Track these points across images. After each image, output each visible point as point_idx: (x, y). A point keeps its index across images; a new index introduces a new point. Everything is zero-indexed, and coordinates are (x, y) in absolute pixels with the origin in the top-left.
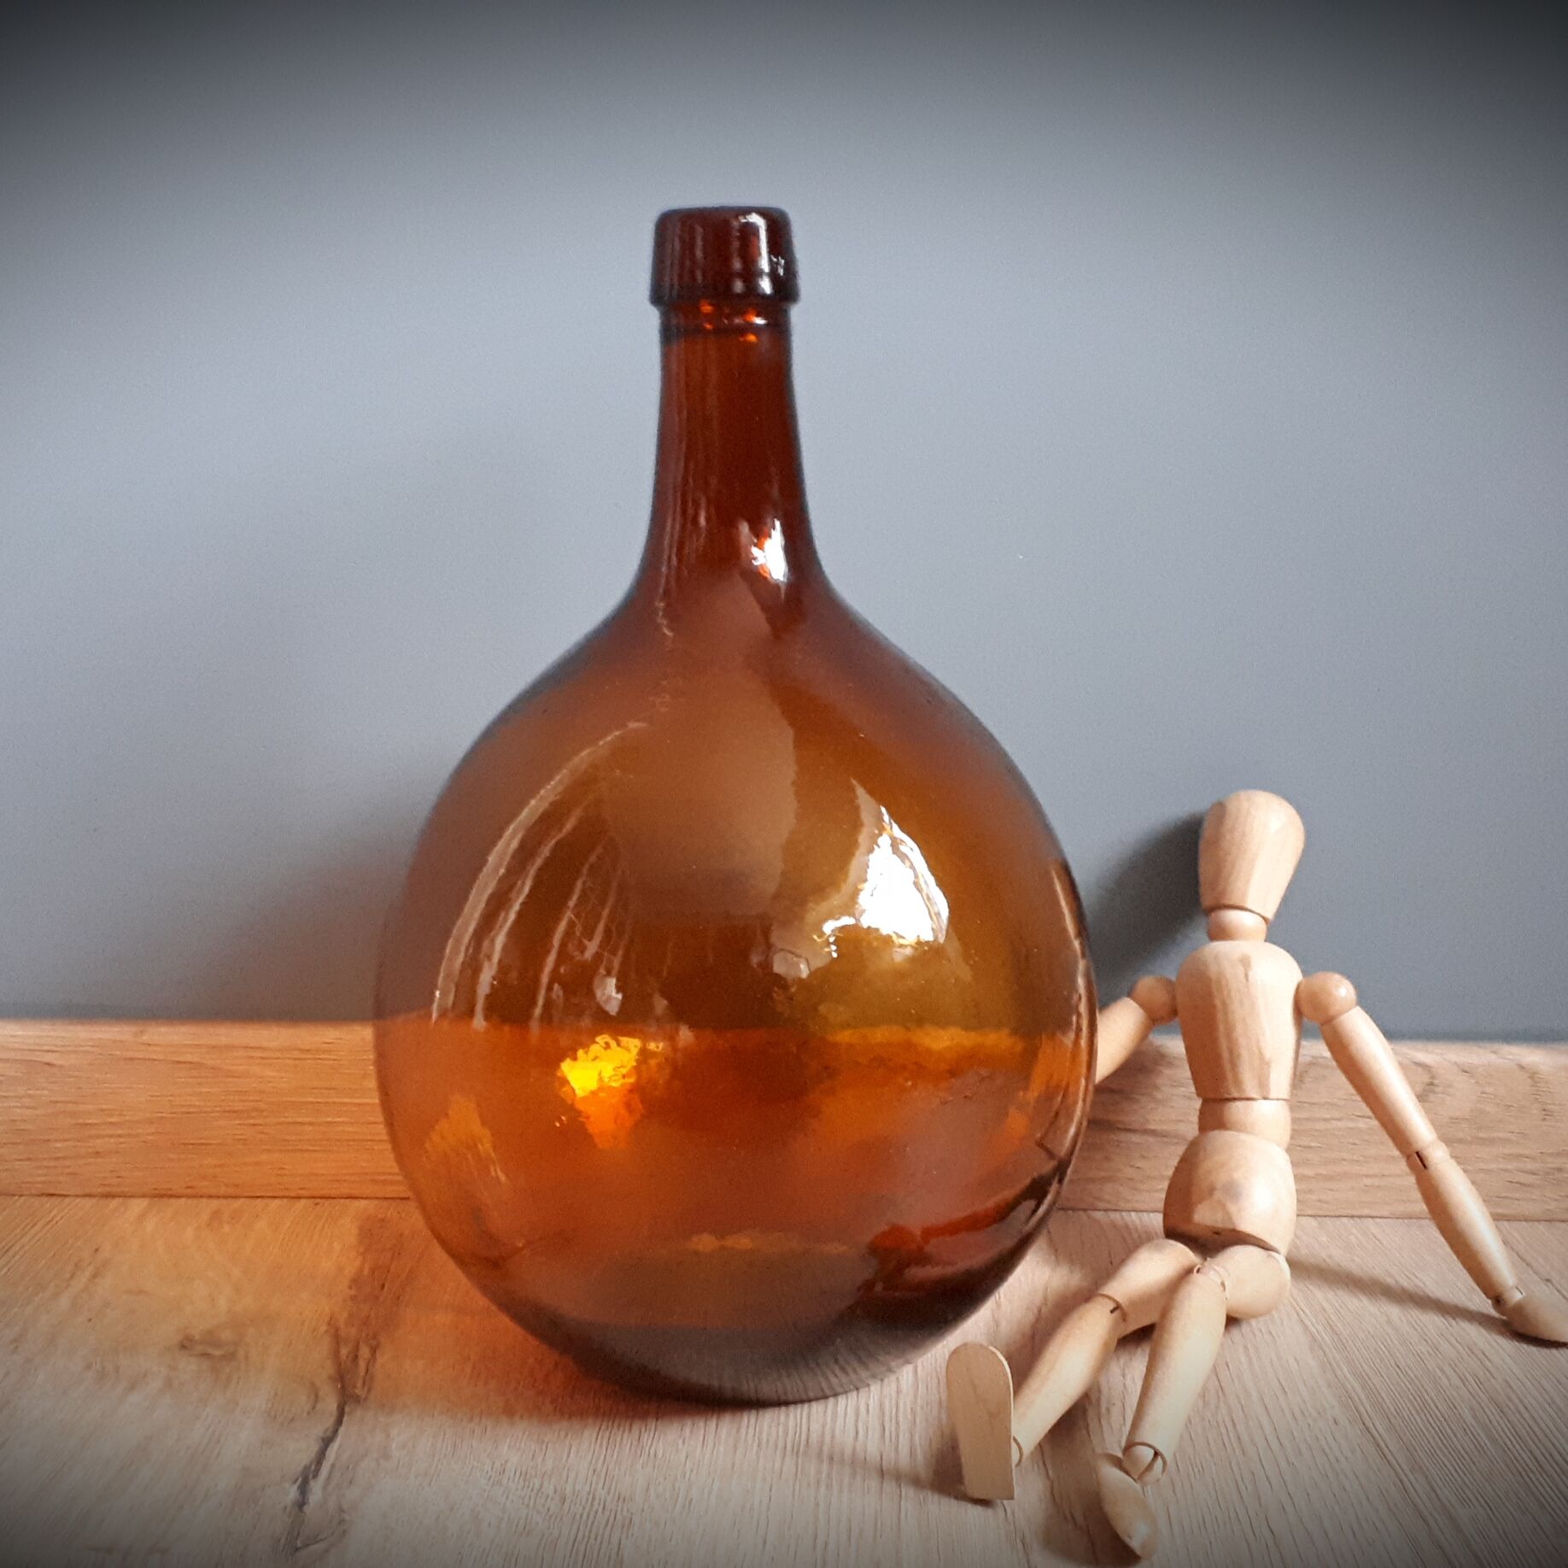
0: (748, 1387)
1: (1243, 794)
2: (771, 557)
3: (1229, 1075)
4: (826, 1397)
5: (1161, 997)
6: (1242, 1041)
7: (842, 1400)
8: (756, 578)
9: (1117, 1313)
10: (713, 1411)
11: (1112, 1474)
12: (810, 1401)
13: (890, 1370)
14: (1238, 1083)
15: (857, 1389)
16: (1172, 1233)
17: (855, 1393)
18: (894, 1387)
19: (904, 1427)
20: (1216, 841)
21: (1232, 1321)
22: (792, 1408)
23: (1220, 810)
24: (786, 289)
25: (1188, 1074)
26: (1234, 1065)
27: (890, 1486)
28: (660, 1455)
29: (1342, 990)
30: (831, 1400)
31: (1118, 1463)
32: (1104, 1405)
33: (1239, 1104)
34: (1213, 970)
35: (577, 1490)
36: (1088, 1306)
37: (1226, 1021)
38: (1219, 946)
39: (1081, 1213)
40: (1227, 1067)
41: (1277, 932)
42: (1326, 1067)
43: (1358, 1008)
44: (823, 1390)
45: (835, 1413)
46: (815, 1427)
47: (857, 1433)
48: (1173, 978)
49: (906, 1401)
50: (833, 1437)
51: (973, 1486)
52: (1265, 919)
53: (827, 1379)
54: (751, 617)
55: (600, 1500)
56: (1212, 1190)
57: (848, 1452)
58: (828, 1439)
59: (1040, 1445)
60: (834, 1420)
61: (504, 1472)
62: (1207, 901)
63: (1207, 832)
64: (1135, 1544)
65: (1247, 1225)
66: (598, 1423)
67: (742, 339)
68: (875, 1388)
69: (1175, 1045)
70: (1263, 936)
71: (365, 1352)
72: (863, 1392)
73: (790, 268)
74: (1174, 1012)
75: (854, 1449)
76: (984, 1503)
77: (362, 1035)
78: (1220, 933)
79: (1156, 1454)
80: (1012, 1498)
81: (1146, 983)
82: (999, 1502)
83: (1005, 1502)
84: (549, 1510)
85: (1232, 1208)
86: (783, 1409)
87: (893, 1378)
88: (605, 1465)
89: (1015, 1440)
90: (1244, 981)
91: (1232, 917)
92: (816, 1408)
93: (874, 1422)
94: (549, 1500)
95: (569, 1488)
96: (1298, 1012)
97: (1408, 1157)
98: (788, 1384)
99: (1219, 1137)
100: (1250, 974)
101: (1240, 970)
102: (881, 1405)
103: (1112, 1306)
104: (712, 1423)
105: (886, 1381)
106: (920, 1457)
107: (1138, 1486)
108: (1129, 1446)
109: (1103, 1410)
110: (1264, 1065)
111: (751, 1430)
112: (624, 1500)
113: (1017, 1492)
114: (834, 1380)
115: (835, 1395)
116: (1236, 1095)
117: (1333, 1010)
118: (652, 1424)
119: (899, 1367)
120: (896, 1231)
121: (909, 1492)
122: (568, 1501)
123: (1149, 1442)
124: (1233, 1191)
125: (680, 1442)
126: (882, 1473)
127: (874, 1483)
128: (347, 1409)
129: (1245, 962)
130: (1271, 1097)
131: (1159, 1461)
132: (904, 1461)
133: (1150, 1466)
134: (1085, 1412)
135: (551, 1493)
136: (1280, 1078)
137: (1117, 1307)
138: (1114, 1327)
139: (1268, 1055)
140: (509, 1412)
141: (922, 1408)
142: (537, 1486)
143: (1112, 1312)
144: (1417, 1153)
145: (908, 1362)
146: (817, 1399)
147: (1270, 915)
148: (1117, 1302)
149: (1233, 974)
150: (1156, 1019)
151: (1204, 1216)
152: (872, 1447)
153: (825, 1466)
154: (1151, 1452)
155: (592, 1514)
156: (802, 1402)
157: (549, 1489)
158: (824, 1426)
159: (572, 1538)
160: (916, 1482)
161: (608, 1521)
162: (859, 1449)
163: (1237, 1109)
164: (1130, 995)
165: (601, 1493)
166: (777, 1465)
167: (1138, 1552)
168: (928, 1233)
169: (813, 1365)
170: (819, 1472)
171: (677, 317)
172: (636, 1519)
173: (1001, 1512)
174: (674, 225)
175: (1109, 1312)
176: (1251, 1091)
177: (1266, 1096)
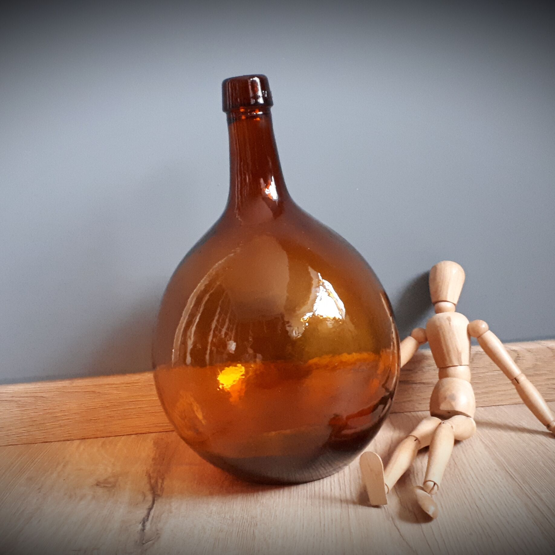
0: (293, 478)
1: (442, 262)
2: (272, 191)
3: (448, 358)
4: (320, 479)
5: (421, 335)
6: (451, 348)
7: (325, 479)
8: (267, 199)
9: (417, 441)
10: (281, 487)
11: (420, 492)
12: (314, 481)
13: (341, 469)
14: (451, 361)
15: (330, 475)
16: (433, 415)
17: (329, 477)
18: (342, 474)
19: (348, 486)
20: (435, 279)
21: (457, 442)
22: (308, 484)
23: (435, 268)
24: (268, 101)
25: (434, 362)
26: (449, 354)
27: (344, 505)
28: (264, 502)
29: (483, 325)
30: (321, 480)
31: (422, 489)
32: (416, 472)
33: (452, 368)
34: (438, 323)
35: (237, 516)
36: (406, 440)
37: (445, 340)
38: (439, 315)
39: (402, 414)
40: (446, 355)
41: (459, 308)
42: (481, 354)
43: (489, 331)
44: (318, 476)
45: (323, 484)
46: (317, 489)
47: (331, 489)
48: (424, 328)
49: (347, 478)
50: (323, 490)
51: (373, 501)
52: (454, 304)
53: (319, 472)
54: (267, 213)
55: (245, 518)
56: (445, 398)
57: (329, 495)
58: (321, 492)
59: (394, 486)
60: (323, 486)
61: (212, 513)
62: (433, 300)
63: (431, 277)
64: (430, 513)
65: (459, 409)
66: (242, 494)
67: (255, 120)
68: (336, 475)
69: (428, 352)
70: (454, 310)
71: (160, 481)
72: (332, 476)
73: (269, 94)
74: (426, 340)
75: (331, 495)
76: (377, 507)
77: (149, 376)
78: (439, 311)
79: (435, 484)
80: (386, 504)
81: (416, 331)
82: (382, 506)
83: (384, 506)
84: (228, 523)
85: (453, 403)
86: (305, 484)
87: (342, 471)
88: (246, 508)
89: (386, 485)
90: (449, 325)
91: (443, 304)
92: (316, 483)
93: (337, 486)
94: (228, 520)
95: (234, 516)
96: (469, 335)
97: (512, 380)
98: (306, 475)
100: (451, 323)
101: (447, 322)
102: (339, 481)
103: (415, 439)
104: (281, 491)
105: (340, 472)
106: (354, 495)
107: (429, 495)
108: (425, 482)
109: (416, 475)
110: (459, 354)
111: (295, 492)
112: (254, 518)
113: (388, 502)
114: (321, 472)
115: (323, 478)
116: (451, 365)
117: (481, 333)
118: (260, 493)
119: (344, 467)
120: (336, 418)
121: (351, 506)
122: (234, 520)
123: (432, 480)
124: (453, 398)
125: (271, 498)
126: (341, 501)
127: (338, 505)
128: (156, 498)
129: (449, 319)
130: (463, 364)
131: (436, 486)
132: (348, 496)
133: (433, 488)
134: (409, 475)
135: (228, 518)
136: (465, 358)
137: (417, 439)
138: (416, 447)
139: (460, 349)
140: (211, 494)
141: (353, 480)
142: (223, 517)
143: (415, 440)
144: (515, 378)
145: (347, 465)
146: (316, 480)
147: (456, 302)
148: (416, 437)
149: (445, 324)
150: (420, 343)
151: (444, 407)
152: (337, 493)
153: (321, 501)
154: (433, 484)
155: (243, 523)
156: (312, 481)
158: (320, 488)
159: (237, 531)
160: (354, 503)
161: (249, 525)
162: (332, 494)
163: (452, 370)
164: (410, 335)
165: (246, 516)
166: (305, 502)
167: (432, 516)
168: (348, 417)
169: (314, 468)
170: (320, 503)
171: (233, 114)
172: (258, 523)
173: (383, 509)
174: (228, 83)
175: (414, 441)
176: (456, 363)
177: (461, 364)
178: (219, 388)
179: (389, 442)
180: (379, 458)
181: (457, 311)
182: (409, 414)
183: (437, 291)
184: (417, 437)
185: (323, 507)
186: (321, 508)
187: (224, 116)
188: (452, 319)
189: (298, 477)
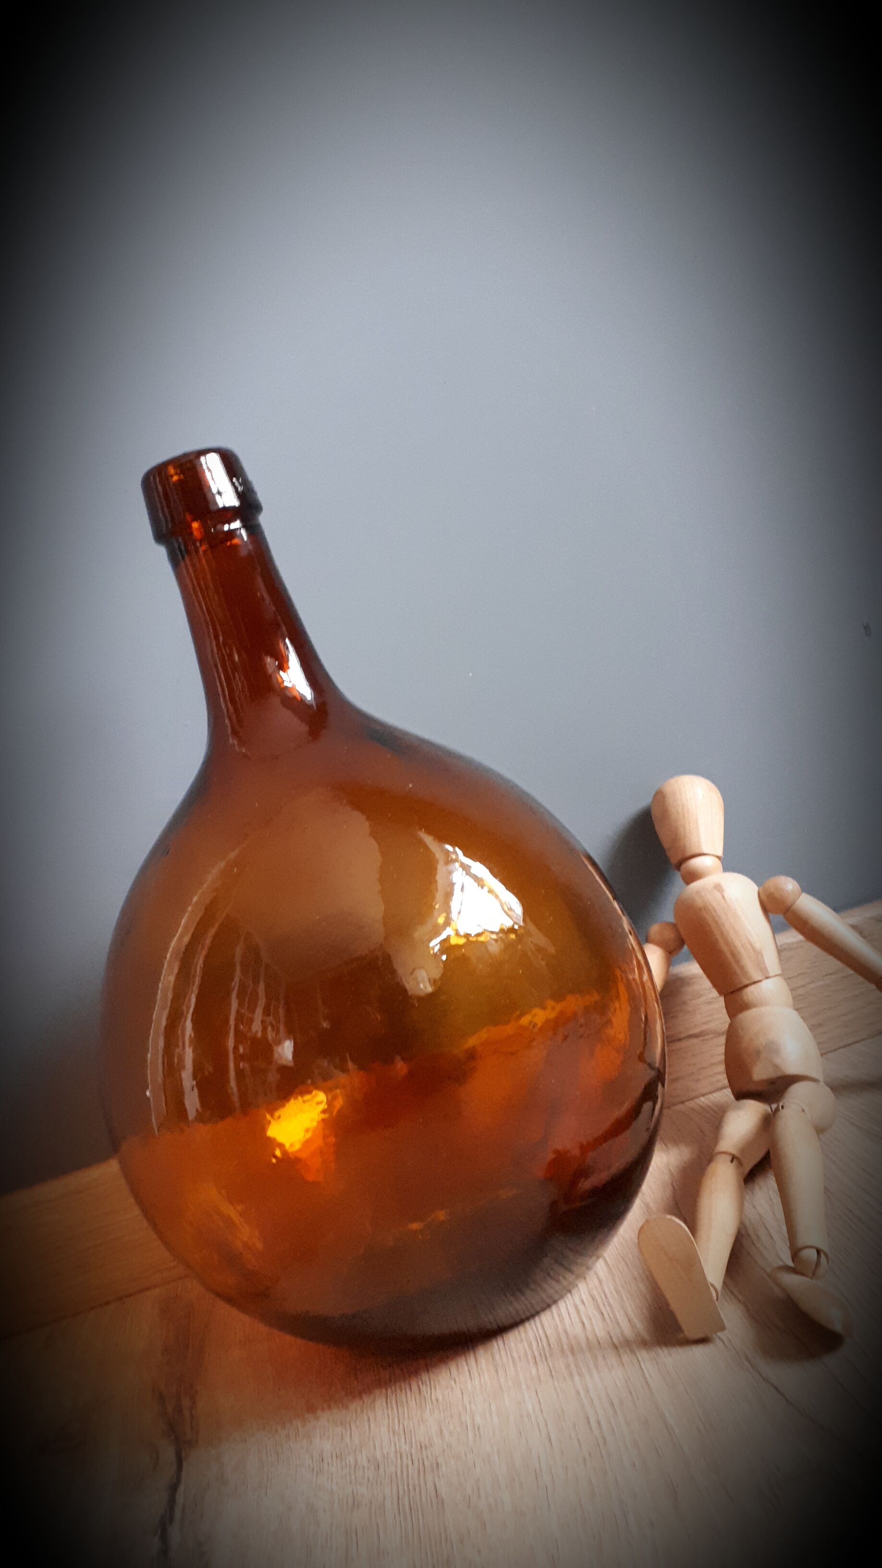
0: (489, 1320)
1: (672, 781)
2: (295, 679)
3: (738, 971)
4: (549, 1306)
5: (669, 934)
6: (738, 944)
7: (561, 1304)
9: (735, 1161)
10: (468, 1349)
11: (792, 1281)
12: (538, 1313)
13: (588, 1268)
14: (745, 973)
15: (570, 1291)
16: (740, 1095)
17: (569, 1295)
18: (596, 1281)
19: (616, 1306)
22: (527, 1325)
23: (660, 796)
24: (250, 499)
26: (738, 961)
27: (626, 1356)
28: (440, 1399)
29: (789, 885)
30: (554, 1308)
31: (794, 1271)
33: (751, 988)
34: (699, 902)
35: (385, 1453)
36: (713, 1165)
37: (722, 934)
38: (695, 885)
40: (732, 962)
41: (729, 863)
43: (805, 894)
44: (543, 1301)
45: (560, 1315)
46: (550, 1331)
47: (583, 1323)
48: (671, 919)
49: (609, 1287)
50: (566, 1332)
51: (690, 1331)
52: (719, 857)
53: (546, 1292)
54: (294, 727)
55: (407, 1455)
56: (758, 1053)
57: (583, 1340)
58: (564, 1339)
60: (562, 1320)
61: (323, 1460)
62: (674, 860)
63: (655, 814)
65: (790, 1069)
66: (384, 1390)
67: (227, 543)
68: (582, 1286)
70: (722, 868)
71: (186, 1402)
72: (574, 1292)
73: (246, 483)
74: (682, 943)
75: (586, 1336)
76: (703, 1341)
78: (692, 877)
79: (819, 1252)
80: (723, 1328)
81: (655, 929)
82: (714, 1336)
83: (719, 1334)
84: (369, 1479)
85: (778, 1061)
86: (521, 1328)
87: (591, 1273)
88: (401, 1425)
90: (723, 900)
91: (696, 863)
92: (545, 1318)
93: (592, 1311)
94: (366, 1470)
95: (378, 1454)
96: (765, 910)
98: (518, 1306)
99: (747, 1016)
100: (726, 895)
101: (718, 895)
102: (593, 1298)
103: (730, 1158)
104: (472, 1359)
105: (588, 1278)
106: (640, 1326)
107: (816, 1281)
108: (795, 1253)
109: (754, 1237)
110: (758, 954)
111: (503, 1352)
112: (426, 1447)
114: (551, 1291)
115: (555, 1302)
116: (747, 982)
117: (789, 902)
118: (425, 1376)
119: (594, 1263)
120: (561, 1158)
121: (643, 1355)
122: (382, 1466)
123: (809, 1244)
124: (773, 1048)
125: (453, 1383)
126: (615, 1347)
127: (613, 1359)
128: (183, 1455)
129: (718, 888)
130: (771, 975)
131: (823, 1257)
132: (628, 1332)
133: (818, 1263)
135: (365, 1463)
136: (771, 961)
137: (733, 1157)
138: (737, 1172)
139: (758, 946)
140: (312, 1409)
141: (623, 1287)
142: (352, 1463)
143: (732, 1161)
145: (598, 1258)
146: (543, 1310)
147: (720, 852)
148: (730, 1154)
149: (714, 899)
150: (671, 953)
151: (760, 1073)
152: (598, 1329)
153: (571, 1359)
155: (404, 1469)
156: (533, 1316)
157: (362, 1460)
158: (556, 1327)
159: (395, 1498)
160: (644, 1344)
161: (419, 1471)
162: (590, 1337)
163: (751, 993)
165: (405, 1448)
166: (534, 1372)
168: (585, 1149)
169: (532, 1286)
170: (568, 1366)
171: (177, 540)
172: (440, 1460)
173: (718, 1342)
174: (154, 478)
175: (729, 1163)
176: (756, 976)
177: (767, 976)
178: (275, 1157)
179: (667, 1177)
180: (681, 1227)
181: (727, 868)
182: (680, 1107)
183: (676, 838)
184: (734, 1152)
185: (580, 1374)
186: (577, 1378)
187: (161, 552)
188: (725, 885)
189: (501, 1315)
